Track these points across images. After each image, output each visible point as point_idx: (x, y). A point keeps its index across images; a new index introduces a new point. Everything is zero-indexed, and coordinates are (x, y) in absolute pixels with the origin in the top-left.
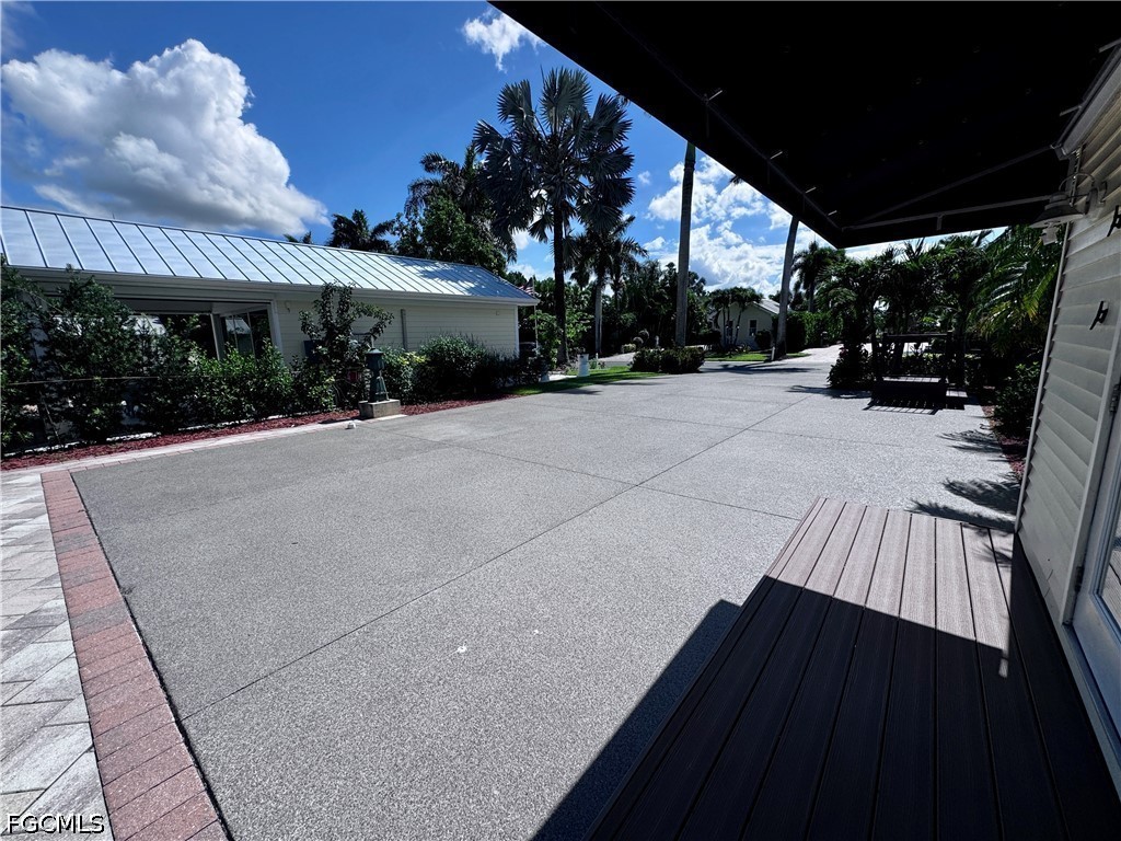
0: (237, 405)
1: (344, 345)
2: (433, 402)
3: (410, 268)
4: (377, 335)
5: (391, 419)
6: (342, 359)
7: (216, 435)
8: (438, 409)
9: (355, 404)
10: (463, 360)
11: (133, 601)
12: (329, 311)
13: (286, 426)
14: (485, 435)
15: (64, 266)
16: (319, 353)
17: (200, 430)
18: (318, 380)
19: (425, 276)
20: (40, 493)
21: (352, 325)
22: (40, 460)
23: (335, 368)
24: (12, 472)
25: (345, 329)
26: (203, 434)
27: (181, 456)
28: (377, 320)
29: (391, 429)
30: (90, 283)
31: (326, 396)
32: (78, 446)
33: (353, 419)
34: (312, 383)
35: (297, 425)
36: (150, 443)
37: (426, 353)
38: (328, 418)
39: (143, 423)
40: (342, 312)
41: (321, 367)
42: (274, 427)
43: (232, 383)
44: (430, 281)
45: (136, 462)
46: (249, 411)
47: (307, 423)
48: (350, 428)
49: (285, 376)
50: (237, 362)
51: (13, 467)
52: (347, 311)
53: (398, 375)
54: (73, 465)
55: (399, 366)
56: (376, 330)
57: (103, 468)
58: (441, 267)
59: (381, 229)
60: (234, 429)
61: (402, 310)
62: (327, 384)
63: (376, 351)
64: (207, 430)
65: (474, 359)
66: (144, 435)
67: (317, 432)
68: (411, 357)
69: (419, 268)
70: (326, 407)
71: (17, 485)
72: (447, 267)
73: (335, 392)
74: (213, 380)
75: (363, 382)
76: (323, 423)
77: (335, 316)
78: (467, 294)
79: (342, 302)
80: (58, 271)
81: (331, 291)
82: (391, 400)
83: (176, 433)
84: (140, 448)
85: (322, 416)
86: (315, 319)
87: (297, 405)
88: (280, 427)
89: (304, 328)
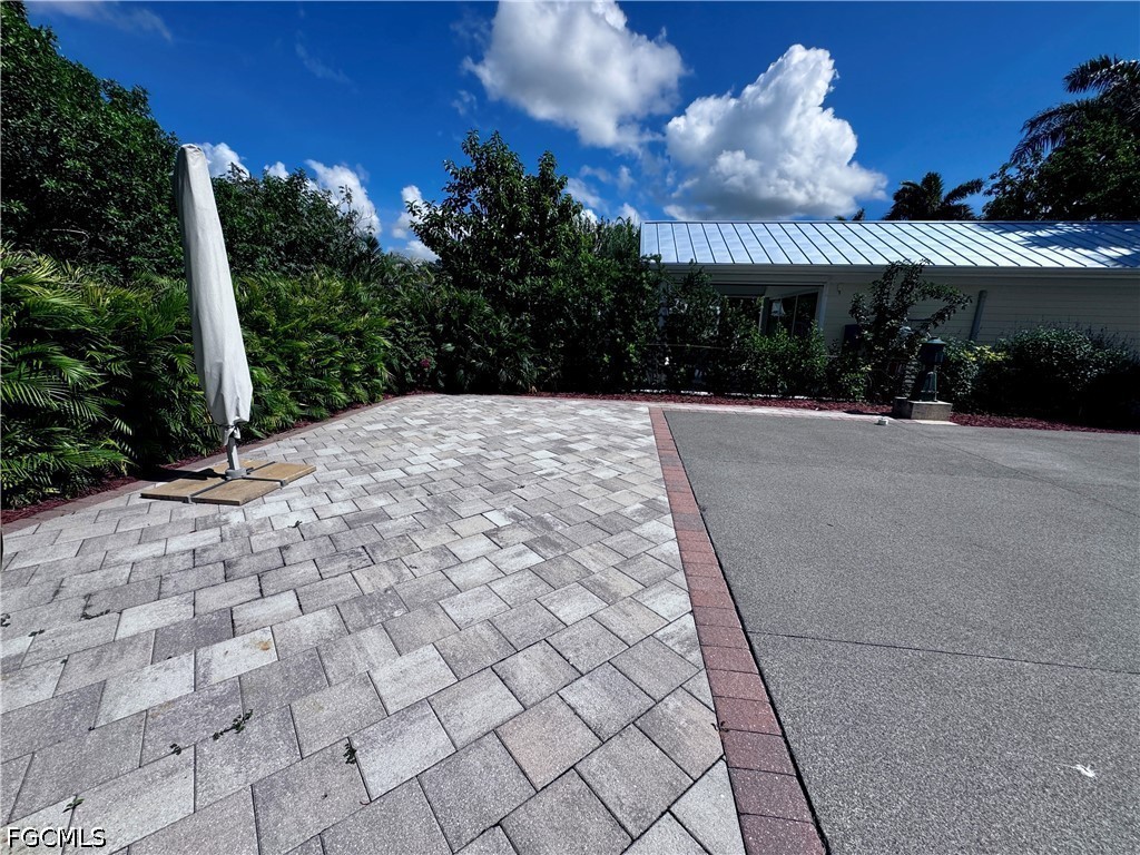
0: (773, 381)
1: (894, 331)
2: (999, 415)
3: (1011, 236)
4: (939, 323)
5: (934, 425)
6: (886, 347)
7: (751, 404)
8: (1009, 426)
9: (886, 398)
10: (1073, 365)
11: (706, 518)
12: (888, 293)
13: (812, 408)
14: (1110, 480)
15: (688, 261)
16: (863, 338)
17: (740, 397)
18: (855, 366)
19: (1034, 244)
20: (649, 421)
21: (910, 309)
22: (648, 398)
23: (876, 356)
24: (635, 402)
25: (900, 312)
26: (742, 401)
27: (726, 416)
28: (947, 303)
29: (935, 435)
30: (700, 272)
31: (857, 385)
32: (666, 393)
33: (883, 414)
34: (845, 369)
35: (821, 409)
36: (706, 401)
37: (1007, 349)
38: (853, 408)
39: (704, 384)
40: (902, 293)
41: (860, 353)
42: (799, 407)
43: (775, 359)
44: (1043, 251)
45: (698, 412)
46: (782, 387)
47: (831, 409)
48: (880, 423)
49: (822, 359)
50: (783, 340)
51: (635, 399)
52: (909, 292)
53: (954, 374)
54: (662, 405)
55: (961, 363)
56: (940, 316)
57: (680, 412)
58: (1067, 228)
59: (961, 192)
60: (765, 402)
61: (981, 292)
62: (862, 373)
63: (938, 341)
64: (746, 398)
65: (1097, 365)
66: (703, 393)
67: (842, 420)
68: (982, 352)
69: (1026, 234)
70: (853, 397)
71: (639, 412)
72: (1078, 228)
73: (867, 383)
74: (760, 355)
75: (902, 377)
76: (848, 412)
77: (892, 298)
78: (1111, 265)
79: (907, 282)
80: (684, 265)
81: (897, 271)
82: (940, 402)
83: (723, 396)
84: (700, 402)
85: (847, 405)
86: (868, 302)
87: (824, 389)
88: (804, 407)
89: (854, 311)
